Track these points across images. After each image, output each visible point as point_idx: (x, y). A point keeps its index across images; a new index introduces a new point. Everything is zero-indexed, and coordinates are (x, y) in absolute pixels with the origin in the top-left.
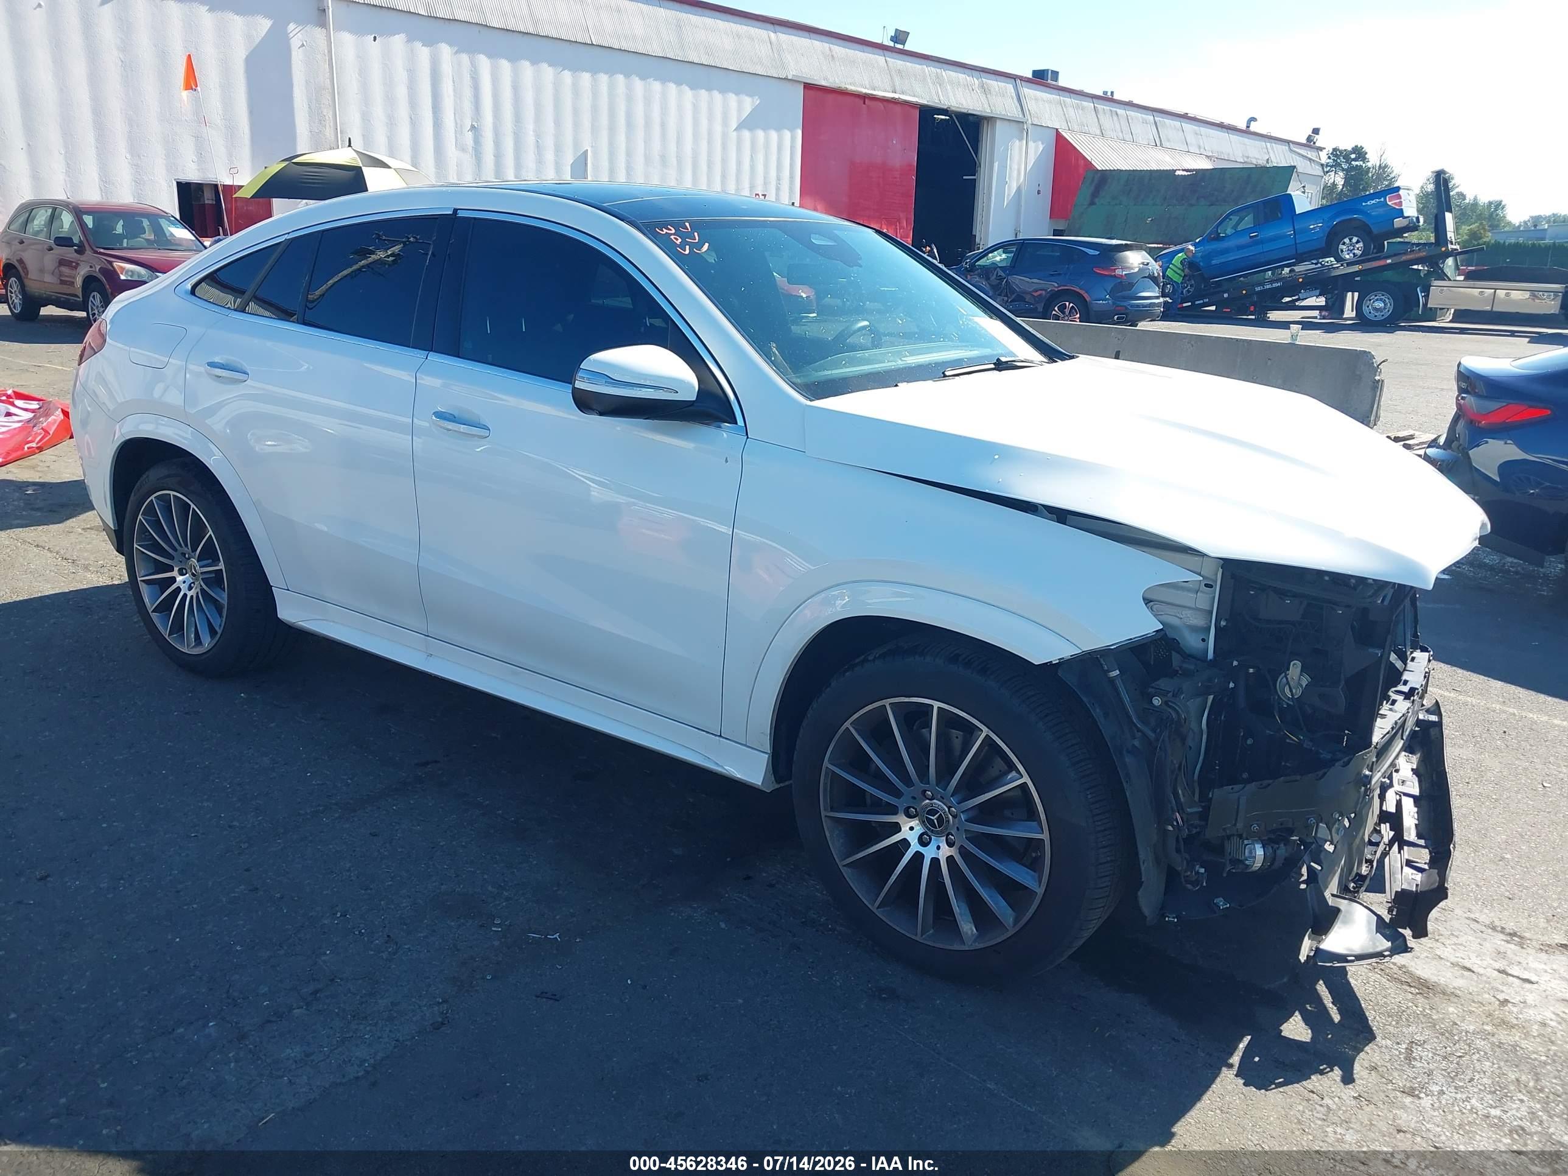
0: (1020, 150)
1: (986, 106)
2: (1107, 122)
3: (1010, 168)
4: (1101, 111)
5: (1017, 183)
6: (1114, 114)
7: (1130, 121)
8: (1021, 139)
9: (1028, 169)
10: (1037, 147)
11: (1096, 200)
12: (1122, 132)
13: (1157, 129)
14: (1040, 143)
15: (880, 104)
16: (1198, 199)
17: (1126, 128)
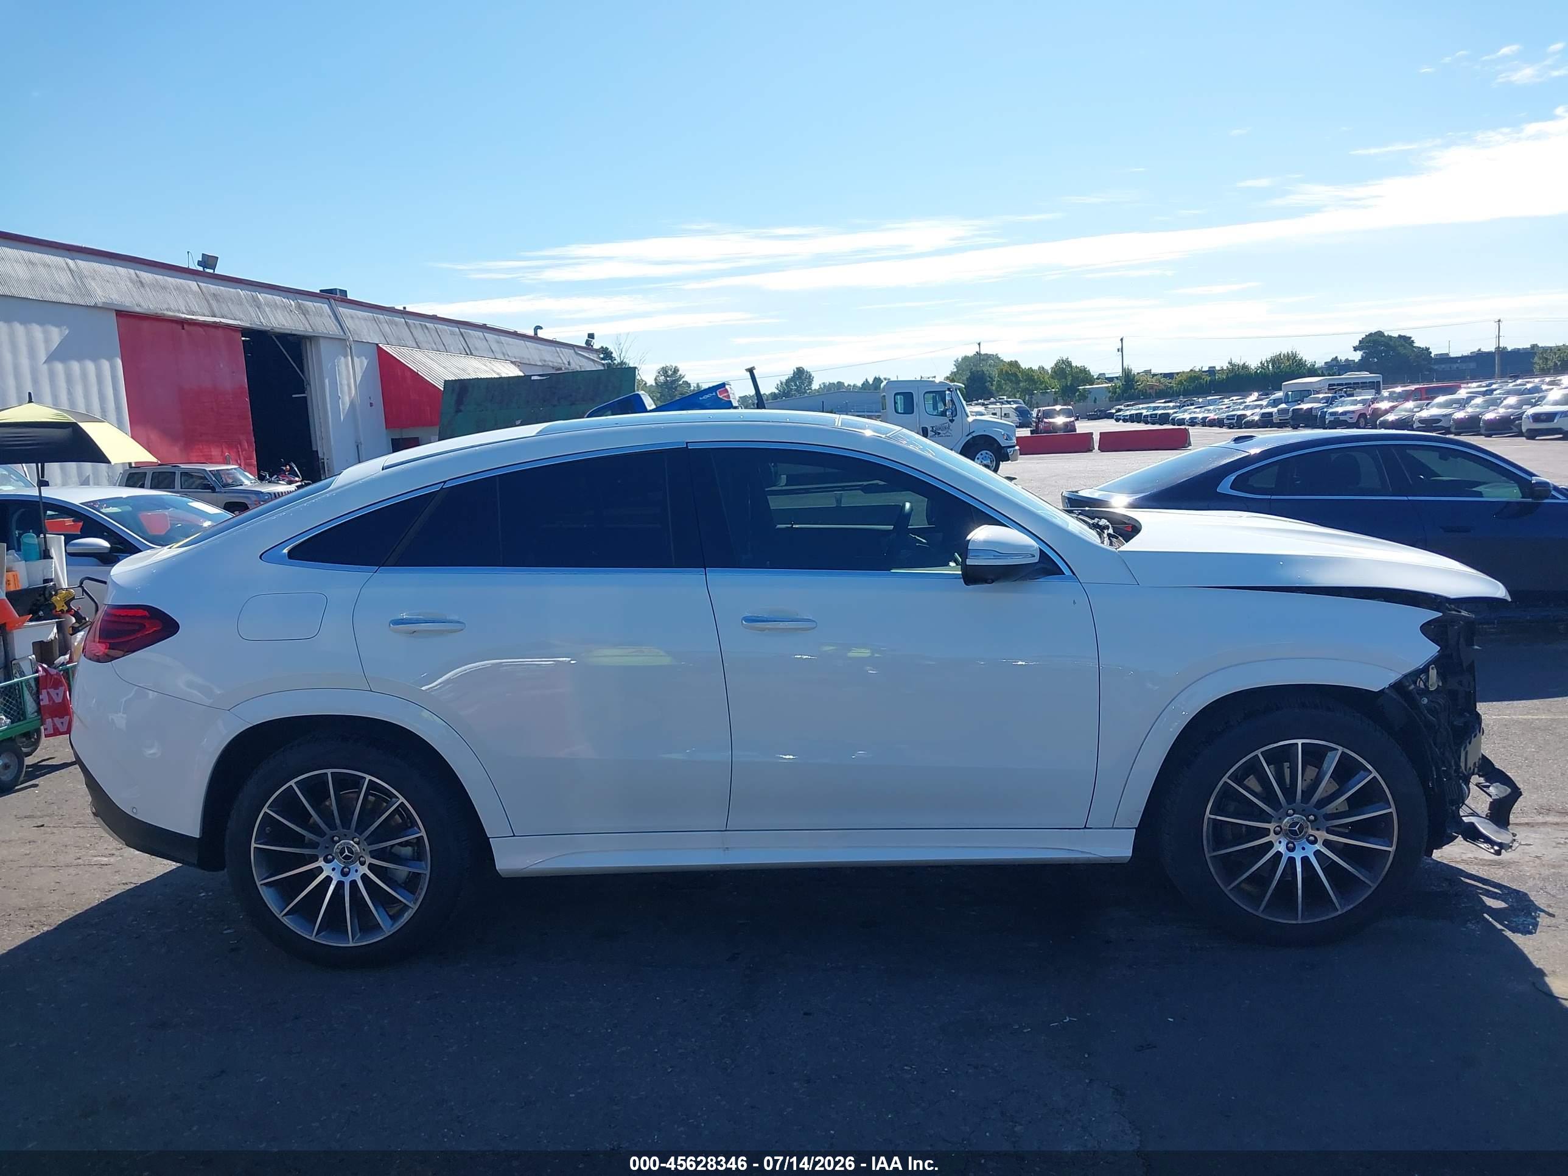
0: (347, 366)
1: (308, 326)
2: (419, 334)
3: (341, 384)
4: (412, 325)
5: (350, 397)
6: (424, 327)
7: (440, 334)
8: (345, 356)
9: (358, 383)
10: (361, 363)
11: (462, 408)
12: (435, 344)
13: (464, 339)
14: (364, 358)
15: (200, 329)
16: (558, 400)
17: (438, 340)
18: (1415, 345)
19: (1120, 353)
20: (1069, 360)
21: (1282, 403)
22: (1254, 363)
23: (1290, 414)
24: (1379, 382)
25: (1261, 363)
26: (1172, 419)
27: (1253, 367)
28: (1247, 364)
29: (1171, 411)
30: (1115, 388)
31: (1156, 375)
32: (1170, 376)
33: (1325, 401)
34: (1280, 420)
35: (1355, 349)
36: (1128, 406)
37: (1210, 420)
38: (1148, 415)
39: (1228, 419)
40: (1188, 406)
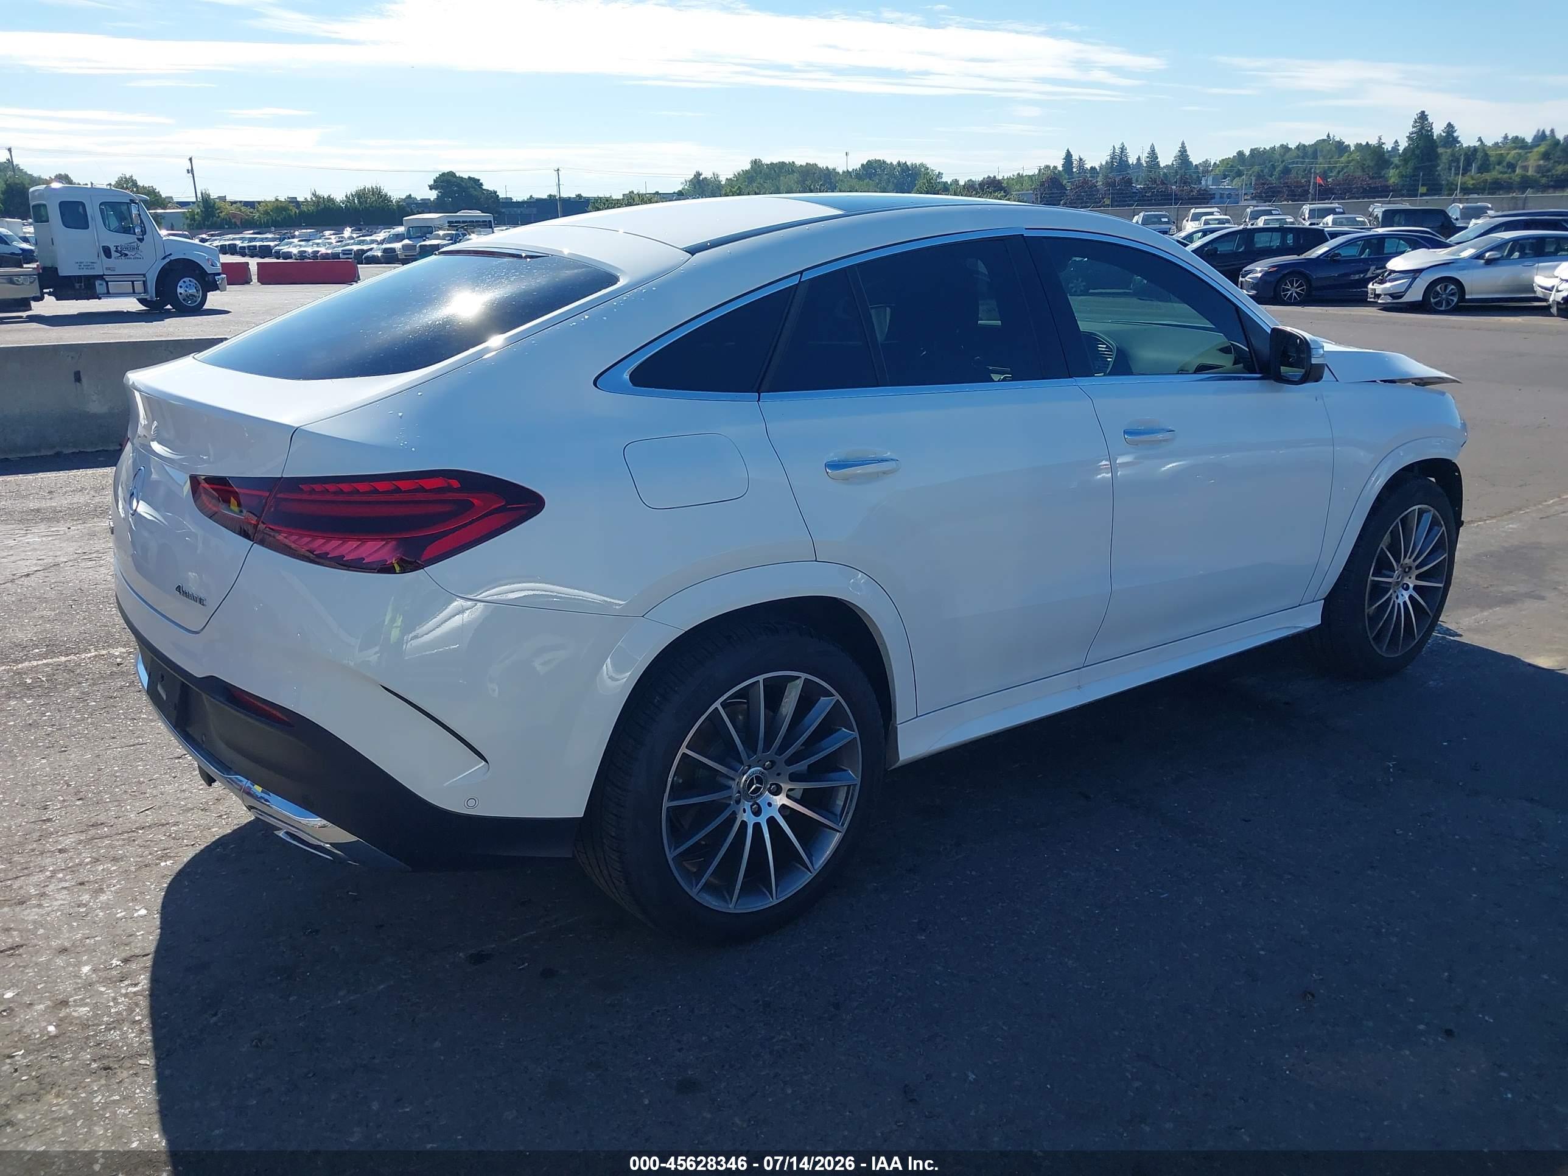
18: (484, 187)
19: (190, 175)
20: (134, 178)
21: (404, 239)
22: (339, 196)
23: (418, 249)
24: (490, 221)
25: (346, 196)
26: (275, 252)
27: (338, 200)
28: (332, 197)
29: (272, 244)
30: (193, 214)
31: (235, 202)
32: (251, 204)
33: (449, 238)
34: (406, 256)
35: (431, 188)
36: (212, 235)
37: (322, 254)
38: (244, 247)
39: (344, 254)
40: (289, 238)
